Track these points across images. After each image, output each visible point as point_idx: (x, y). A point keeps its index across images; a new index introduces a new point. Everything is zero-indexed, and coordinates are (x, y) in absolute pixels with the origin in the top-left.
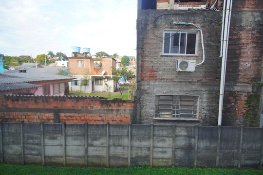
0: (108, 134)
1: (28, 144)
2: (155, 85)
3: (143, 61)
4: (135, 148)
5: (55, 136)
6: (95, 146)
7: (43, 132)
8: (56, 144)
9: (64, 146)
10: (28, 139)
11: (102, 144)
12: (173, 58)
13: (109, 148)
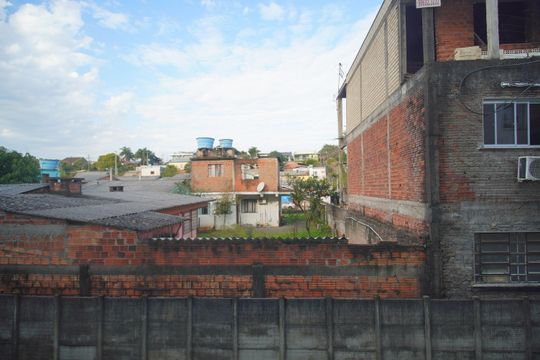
0: (378, 323)
1: (203, 345)
2: (472, 210)
3: (442, 161)
4: (442, 353)
5: (263, 326)
6: (350, 350)
7: (238, 319)
8: (264, 346)
9: (282, 350)
10: (203, 336)
11: (367, 345)
12: (506, 153)
13: (382, 354)
